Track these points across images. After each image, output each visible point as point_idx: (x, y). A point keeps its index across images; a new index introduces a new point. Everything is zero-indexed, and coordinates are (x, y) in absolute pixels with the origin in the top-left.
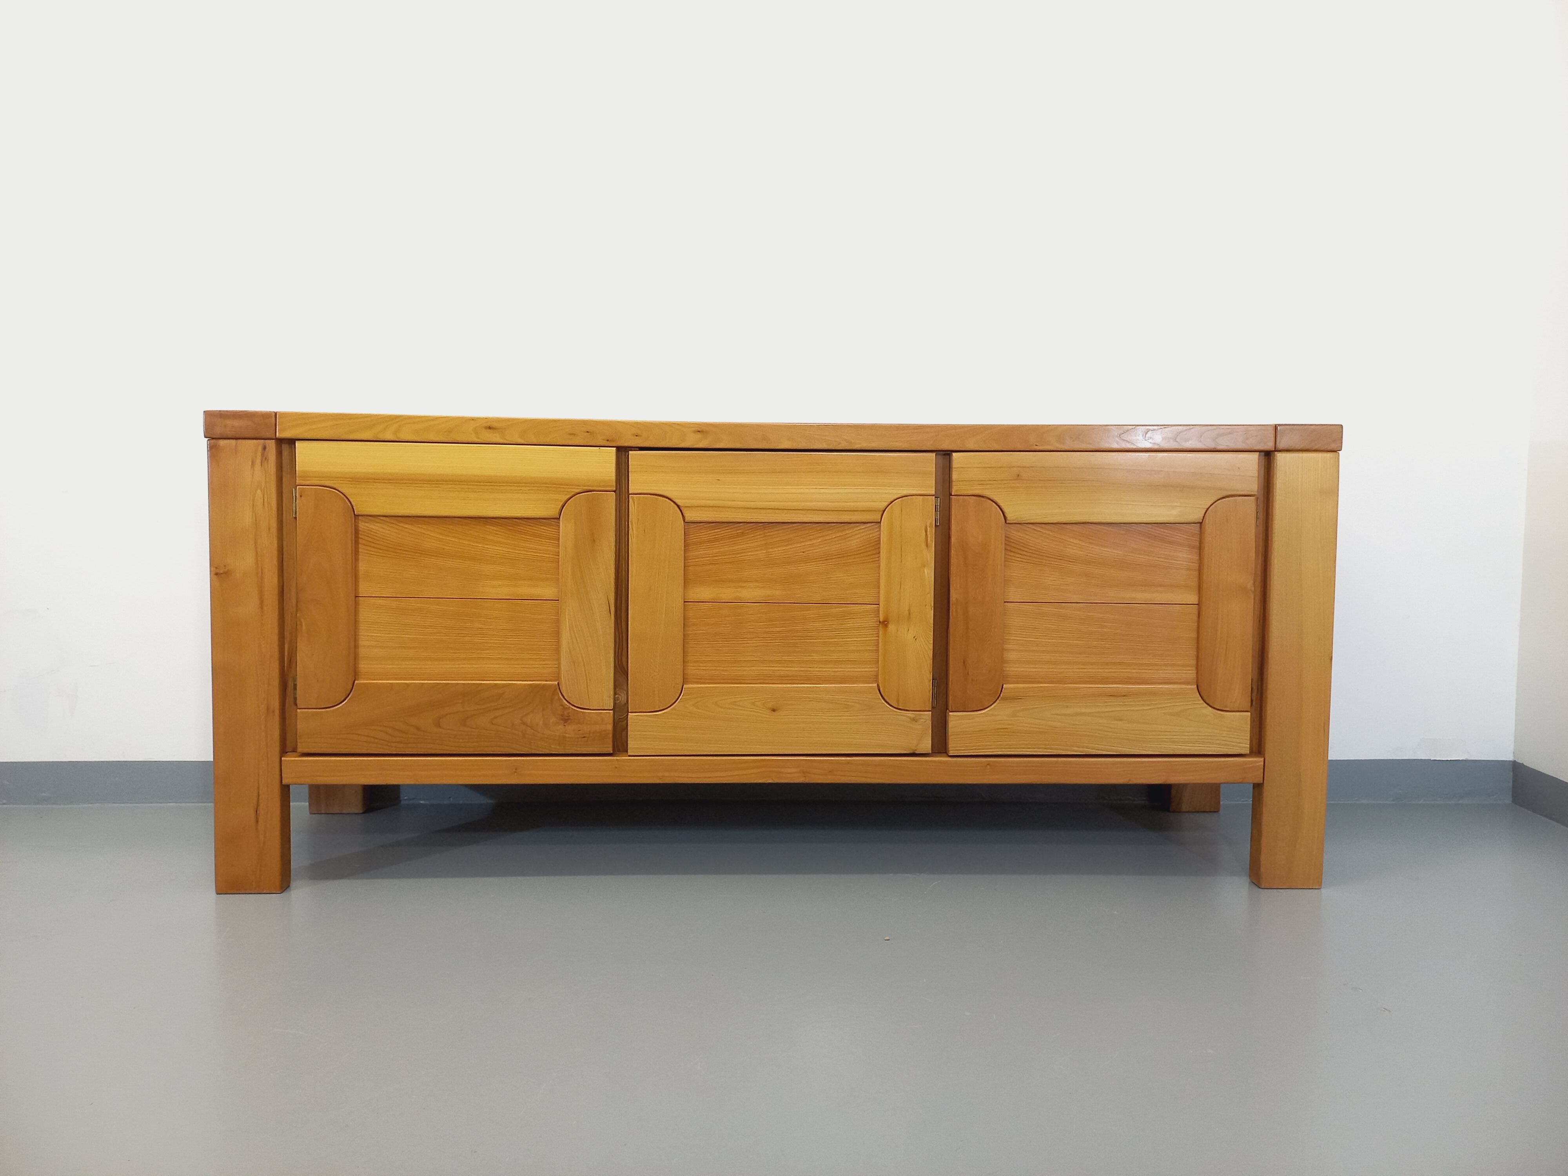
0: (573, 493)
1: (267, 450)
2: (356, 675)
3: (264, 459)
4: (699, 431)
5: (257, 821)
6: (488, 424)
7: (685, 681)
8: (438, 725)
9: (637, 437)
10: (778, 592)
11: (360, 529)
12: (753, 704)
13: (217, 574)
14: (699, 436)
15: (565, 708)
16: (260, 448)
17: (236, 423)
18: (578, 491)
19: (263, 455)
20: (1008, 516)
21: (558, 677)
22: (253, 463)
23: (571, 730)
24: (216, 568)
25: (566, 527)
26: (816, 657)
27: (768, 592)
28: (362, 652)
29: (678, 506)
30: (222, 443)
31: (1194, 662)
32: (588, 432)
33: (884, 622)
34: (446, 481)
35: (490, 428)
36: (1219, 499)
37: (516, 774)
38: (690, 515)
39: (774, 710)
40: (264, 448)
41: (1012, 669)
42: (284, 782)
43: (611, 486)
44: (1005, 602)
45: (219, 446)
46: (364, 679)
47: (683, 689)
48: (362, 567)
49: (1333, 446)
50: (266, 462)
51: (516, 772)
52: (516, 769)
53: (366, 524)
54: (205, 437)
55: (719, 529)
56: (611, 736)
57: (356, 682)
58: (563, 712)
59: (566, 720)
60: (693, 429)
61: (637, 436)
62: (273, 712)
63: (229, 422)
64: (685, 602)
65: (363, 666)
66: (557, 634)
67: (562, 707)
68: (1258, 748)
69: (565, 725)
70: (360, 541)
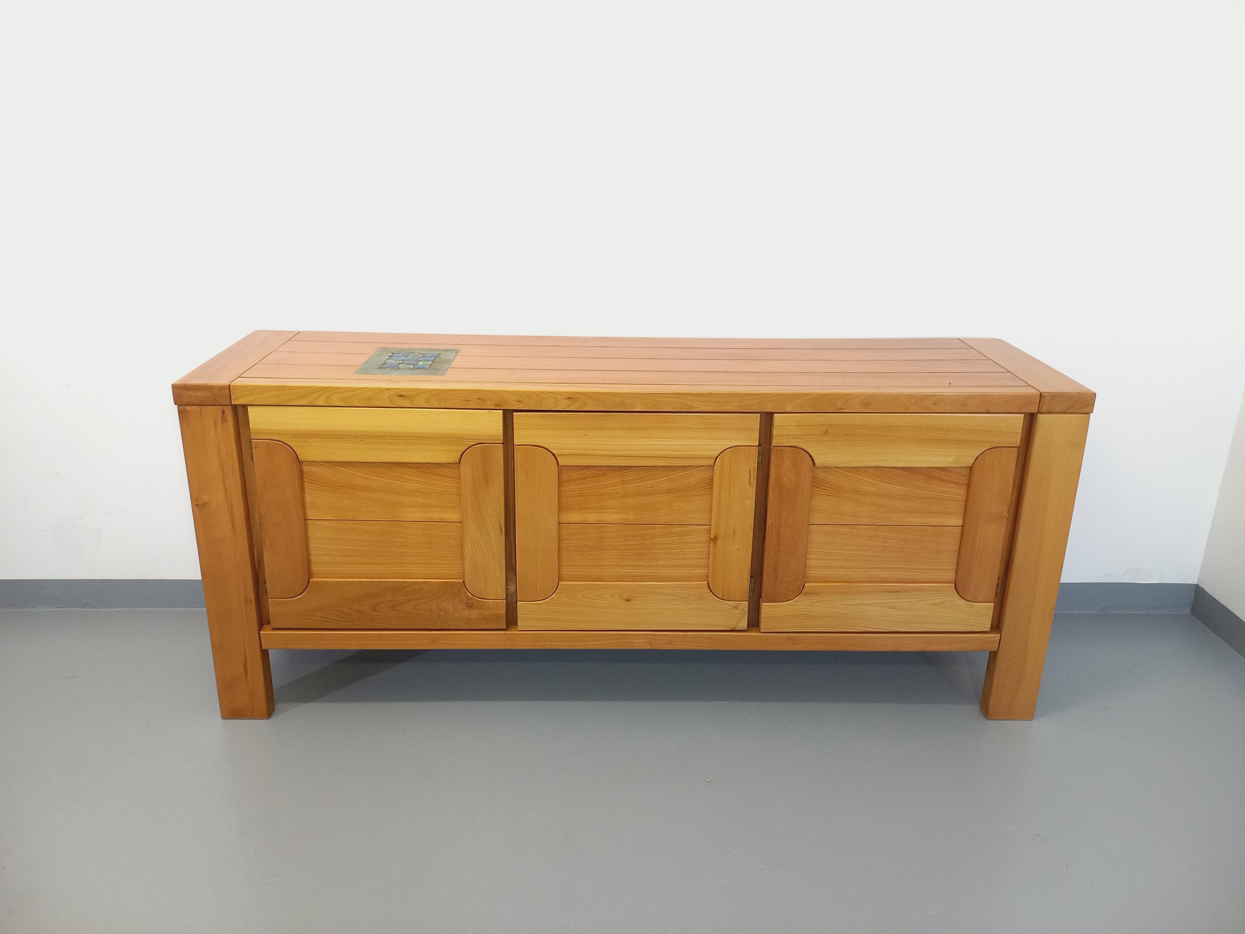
0: (470, 445)
1: (225, 414)
2: (310, 575)
3: (224, 420)
4: (569, 398)
5: (246, 674)
6: (400, 393)
7: (560, 579)
8: (375, 610)
9: (520, 403)
10: (631, 517)
11: (304, 471)
12: (612, 596)
13: (197, 505)
14: (570, 401)
15: (469, 599)
16: (220, 412)
17: (199, 394)
18: (474, 443)
19: (222, 418)
20: (816, 462)
21: (463, 577)
22: (215, 424)
23: (474, 614)
24: (196, 501)
25: (466, 469)
26: (661, 563)
27: (623, 516)
28: (313, 558)
29: (553, 455)
30: (188, 408)
31: (954, 568)
32: (480, 399)
33: (714, 539)
34: (369, 436)
35: (401, 396)
36: (987, 450)
37: (434, 643)
38: (562, 461)
39: (628, 600)
40: (223, 412)
41: (812, 572)
42: (263, 648)
43: (499, 440)
44: (810, 524)
45: (187, 411)
46: (316, 577)
47: (559, 586)
48: (308, 498)
49: (1087, 410)
50: (225, 423)
51: (434, 642)
52: (435, 640)
53: (309, 467)
54: (175, 404)
55: (585, 470)
56: (504, 617)
57: (310, 580)
58: (468, 601)
59: (470, 606)
60: (564, 397)
61: (519, 401)
62: (250, 602)
63: (193, 393)
64: (559, 523)
65: (315, 568)
66: (461, 546)
67: (467, 598)
68: (997, 626)
69: (469, 610)
70: (305, 479)
